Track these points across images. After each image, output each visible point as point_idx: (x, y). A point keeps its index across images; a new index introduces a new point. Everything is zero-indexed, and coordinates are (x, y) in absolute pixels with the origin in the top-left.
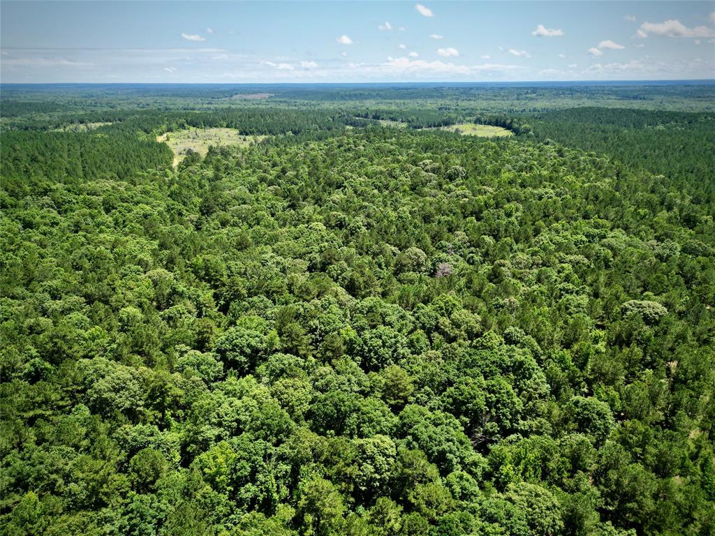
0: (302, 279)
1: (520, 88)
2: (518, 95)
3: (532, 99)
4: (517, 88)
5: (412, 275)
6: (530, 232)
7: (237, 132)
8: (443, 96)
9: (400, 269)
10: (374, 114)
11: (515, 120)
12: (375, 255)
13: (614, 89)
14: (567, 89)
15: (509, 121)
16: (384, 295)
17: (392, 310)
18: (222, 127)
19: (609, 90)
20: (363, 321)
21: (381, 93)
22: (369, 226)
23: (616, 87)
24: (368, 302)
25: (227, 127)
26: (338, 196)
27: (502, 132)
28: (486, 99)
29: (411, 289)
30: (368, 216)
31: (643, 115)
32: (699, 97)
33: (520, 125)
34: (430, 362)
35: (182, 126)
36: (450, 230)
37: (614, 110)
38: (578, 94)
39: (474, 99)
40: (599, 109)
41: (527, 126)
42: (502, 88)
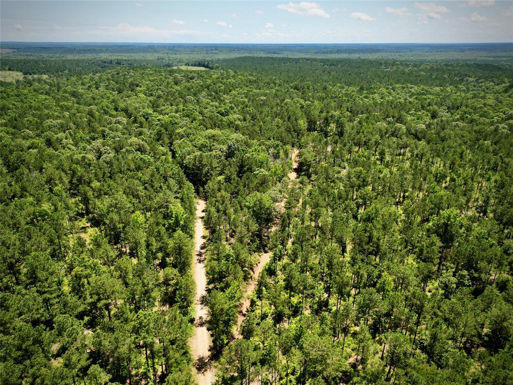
1: (207, 47)
2: (207, 51)
3: (216, 53)
4: (205, 47)
6: (228, 91)
7: (20, 73)
8: (156, 51)
10: (116, 61)
11: (210, 62)
13: (263, 48)
14: (236, 48)
15: (206, 63)
19: (260, 49)
21: (110, 49)
23: (264, 47)
25: (10, 70)
27: (203, 69)
28: (187, 54)
31: (275, 60)
32: (306, 52)
33: (213, 65)
37: (261, 58)
38: (243, 51)
39: (178, 53)
40: (253, 57)
41: (218, 65)
42: (195, 47)
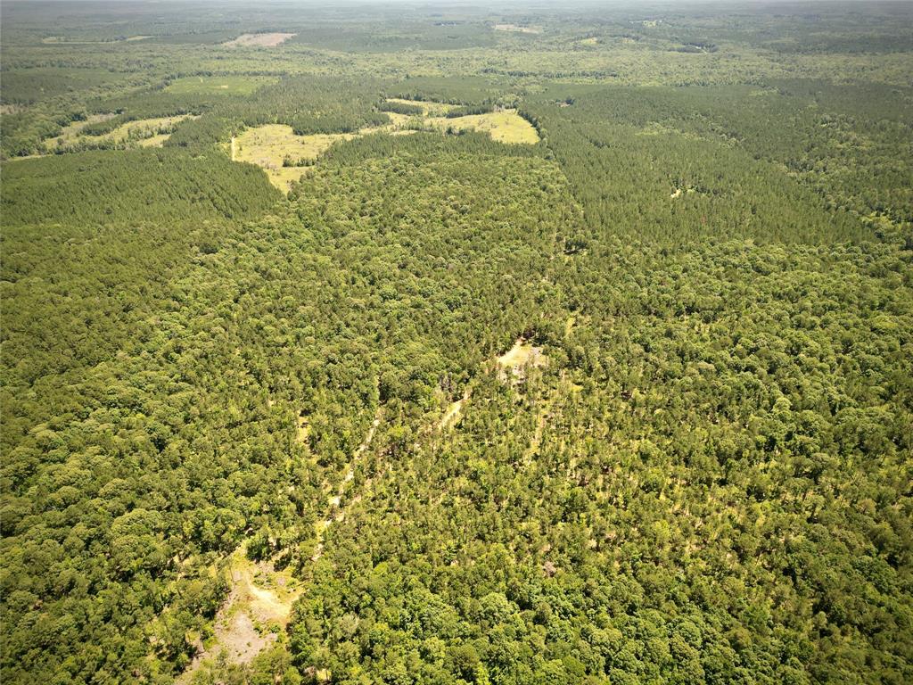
0: (398, 272)
5: (439, 268)
7: (290, 130)
9: (435, 267)
12: (425, 260)
16: (429, 277)
17: (431, 281)
18: (273, 123)
20: (422, 285)
22: (421, 245)
24: (423, 279)
25: (279, 123)
26: (403, 224)
29: (439, 274)
30: (421, 239)
34: (442, 294)
35: (241, 128)
36: (457, 248)
